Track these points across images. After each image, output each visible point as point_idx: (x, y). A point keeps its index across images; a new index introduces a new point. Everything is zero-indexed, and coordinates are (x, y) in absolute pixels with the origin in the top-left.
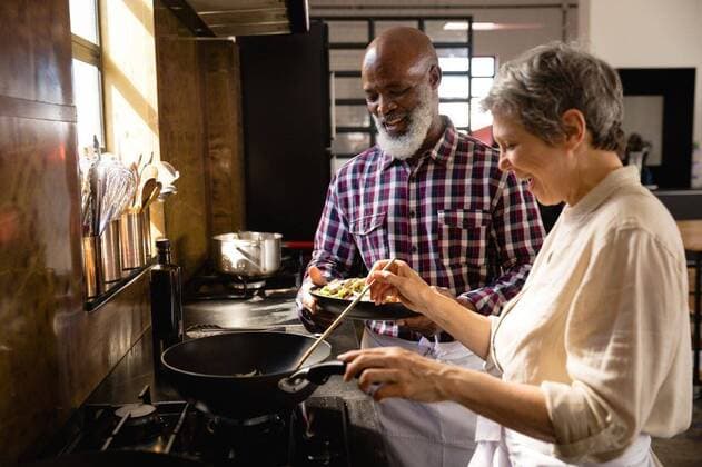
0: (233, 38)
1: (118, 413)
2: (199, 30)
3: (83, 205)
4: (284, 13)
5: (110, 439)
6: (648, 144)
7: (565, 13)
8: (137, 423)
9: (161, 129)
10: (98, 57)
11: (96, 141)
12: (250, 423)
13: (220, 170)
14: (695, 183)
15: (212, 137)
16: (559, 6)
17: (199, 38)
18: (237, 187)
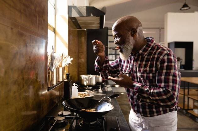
0: (86, 30)
1: (55, 119)
2: (78, 27)
3: (49, 63)
4: (99, 22)
5: (52, 126)
6: (182, 59)
7: (160, 30)
8: (60, 122)
9: (68, 48)
10: (54, 31)
11: (53, 47)
12: (91, 123)
13: (81, 61)
14: (194, 69)
15: (80, 53)
16: (159, 28)
17: (78, 29)
18: (86, 65)
